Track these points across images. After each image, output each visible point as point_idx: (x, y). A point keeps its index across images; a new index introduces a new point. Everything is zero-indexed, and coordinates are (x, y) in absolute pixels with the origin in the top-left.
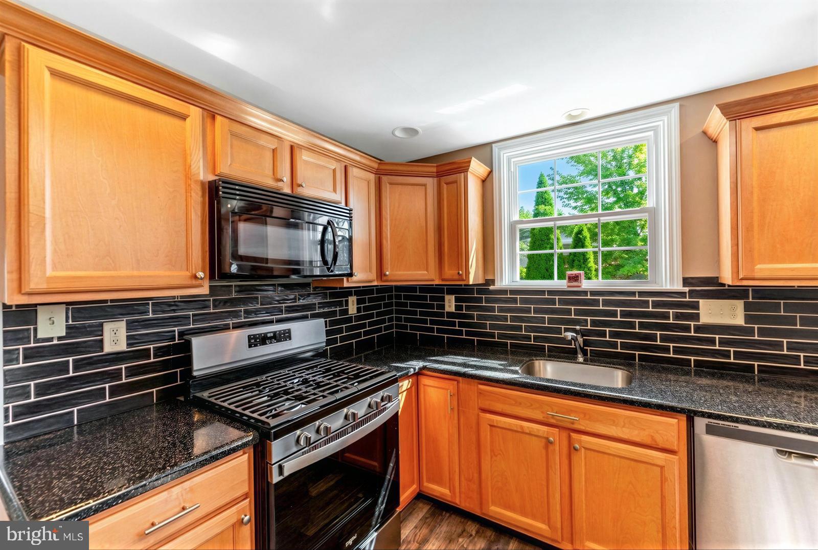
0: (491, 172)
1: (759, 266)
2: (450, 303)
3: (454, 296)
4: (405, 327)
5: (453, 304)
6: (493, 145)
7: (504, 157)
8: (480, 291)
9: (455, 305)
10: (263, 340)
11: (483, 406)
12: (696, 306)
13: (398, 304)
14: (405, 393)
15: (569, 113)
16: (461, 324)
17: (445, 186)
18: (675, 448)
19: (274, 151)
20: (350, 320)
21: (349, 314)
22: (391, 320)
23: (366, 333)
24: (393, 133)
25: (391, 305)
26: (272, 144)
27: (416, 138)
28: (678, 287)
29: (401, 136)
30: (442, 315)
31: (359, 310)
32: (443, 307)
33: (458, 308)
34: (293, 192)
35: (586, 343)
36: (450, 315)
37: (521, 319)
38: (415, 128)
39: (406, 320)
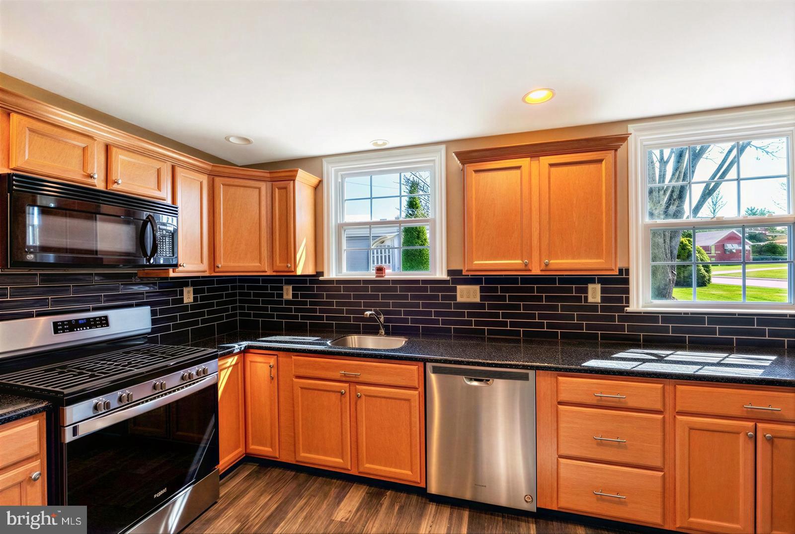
0: (321, 182)
1: (476, 262)
2: (288, 293)
3: (291, 287)
4: (249, 315)
5: (291, 292)
6: (324, 160)
7: (330, 170)
8: (312, 282)
9: (292, 293)
10: (72, 326)
11: (297, 374)
12: (455, 290)
13: (241, 294)
14: (230, 369)
15: (375, 141)
16: (297, 310)
17: (277, 189)
18: (417, 386)
19: (84, 149)
20: (186, 308)
21: (185, 302)
22: (234, 309)
23: (203, 322)
24: (227, 139)
25: (234, 295)
26: (81, 142)
27: (249, 146)
28: (444, 276)
29: (235, 142)
30: (281, 303)
31: (195, 299)
32: (281, 295)
33: (294, 296)
34: (107, 188)
35: (386, 320)
36: (288, 302)
37: (344, 304)
38: (248, 138)
39: (249, 308)
